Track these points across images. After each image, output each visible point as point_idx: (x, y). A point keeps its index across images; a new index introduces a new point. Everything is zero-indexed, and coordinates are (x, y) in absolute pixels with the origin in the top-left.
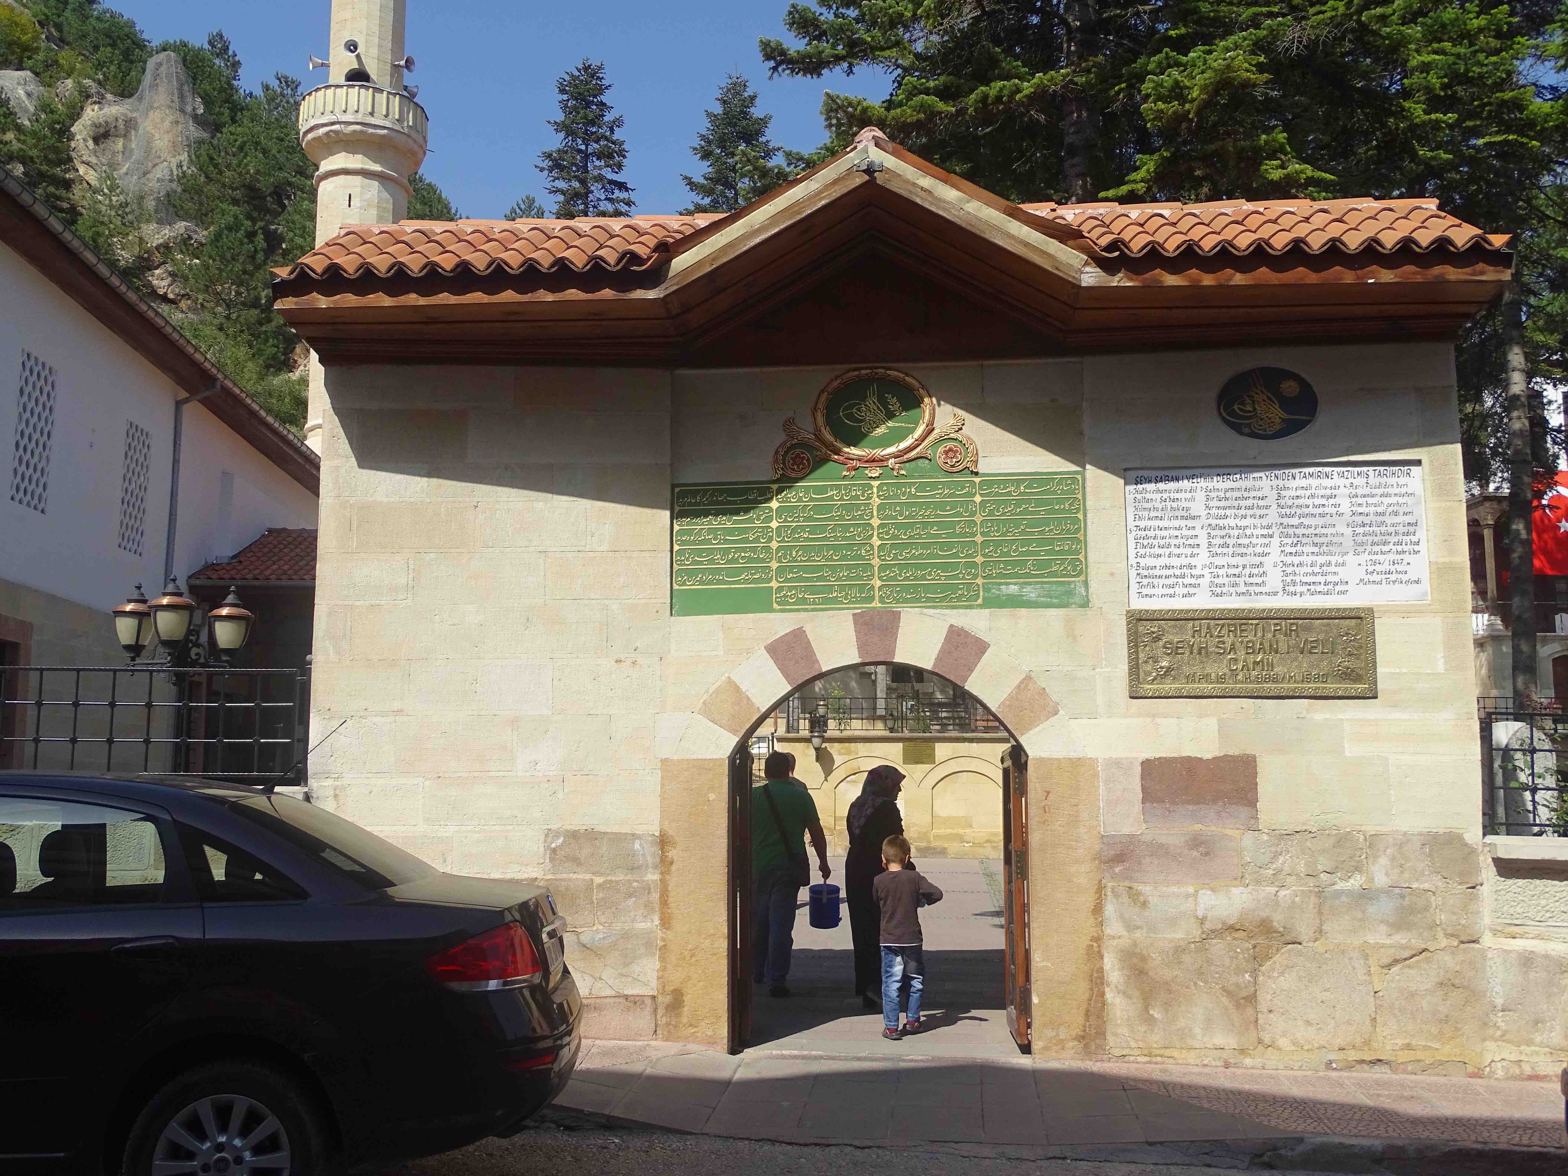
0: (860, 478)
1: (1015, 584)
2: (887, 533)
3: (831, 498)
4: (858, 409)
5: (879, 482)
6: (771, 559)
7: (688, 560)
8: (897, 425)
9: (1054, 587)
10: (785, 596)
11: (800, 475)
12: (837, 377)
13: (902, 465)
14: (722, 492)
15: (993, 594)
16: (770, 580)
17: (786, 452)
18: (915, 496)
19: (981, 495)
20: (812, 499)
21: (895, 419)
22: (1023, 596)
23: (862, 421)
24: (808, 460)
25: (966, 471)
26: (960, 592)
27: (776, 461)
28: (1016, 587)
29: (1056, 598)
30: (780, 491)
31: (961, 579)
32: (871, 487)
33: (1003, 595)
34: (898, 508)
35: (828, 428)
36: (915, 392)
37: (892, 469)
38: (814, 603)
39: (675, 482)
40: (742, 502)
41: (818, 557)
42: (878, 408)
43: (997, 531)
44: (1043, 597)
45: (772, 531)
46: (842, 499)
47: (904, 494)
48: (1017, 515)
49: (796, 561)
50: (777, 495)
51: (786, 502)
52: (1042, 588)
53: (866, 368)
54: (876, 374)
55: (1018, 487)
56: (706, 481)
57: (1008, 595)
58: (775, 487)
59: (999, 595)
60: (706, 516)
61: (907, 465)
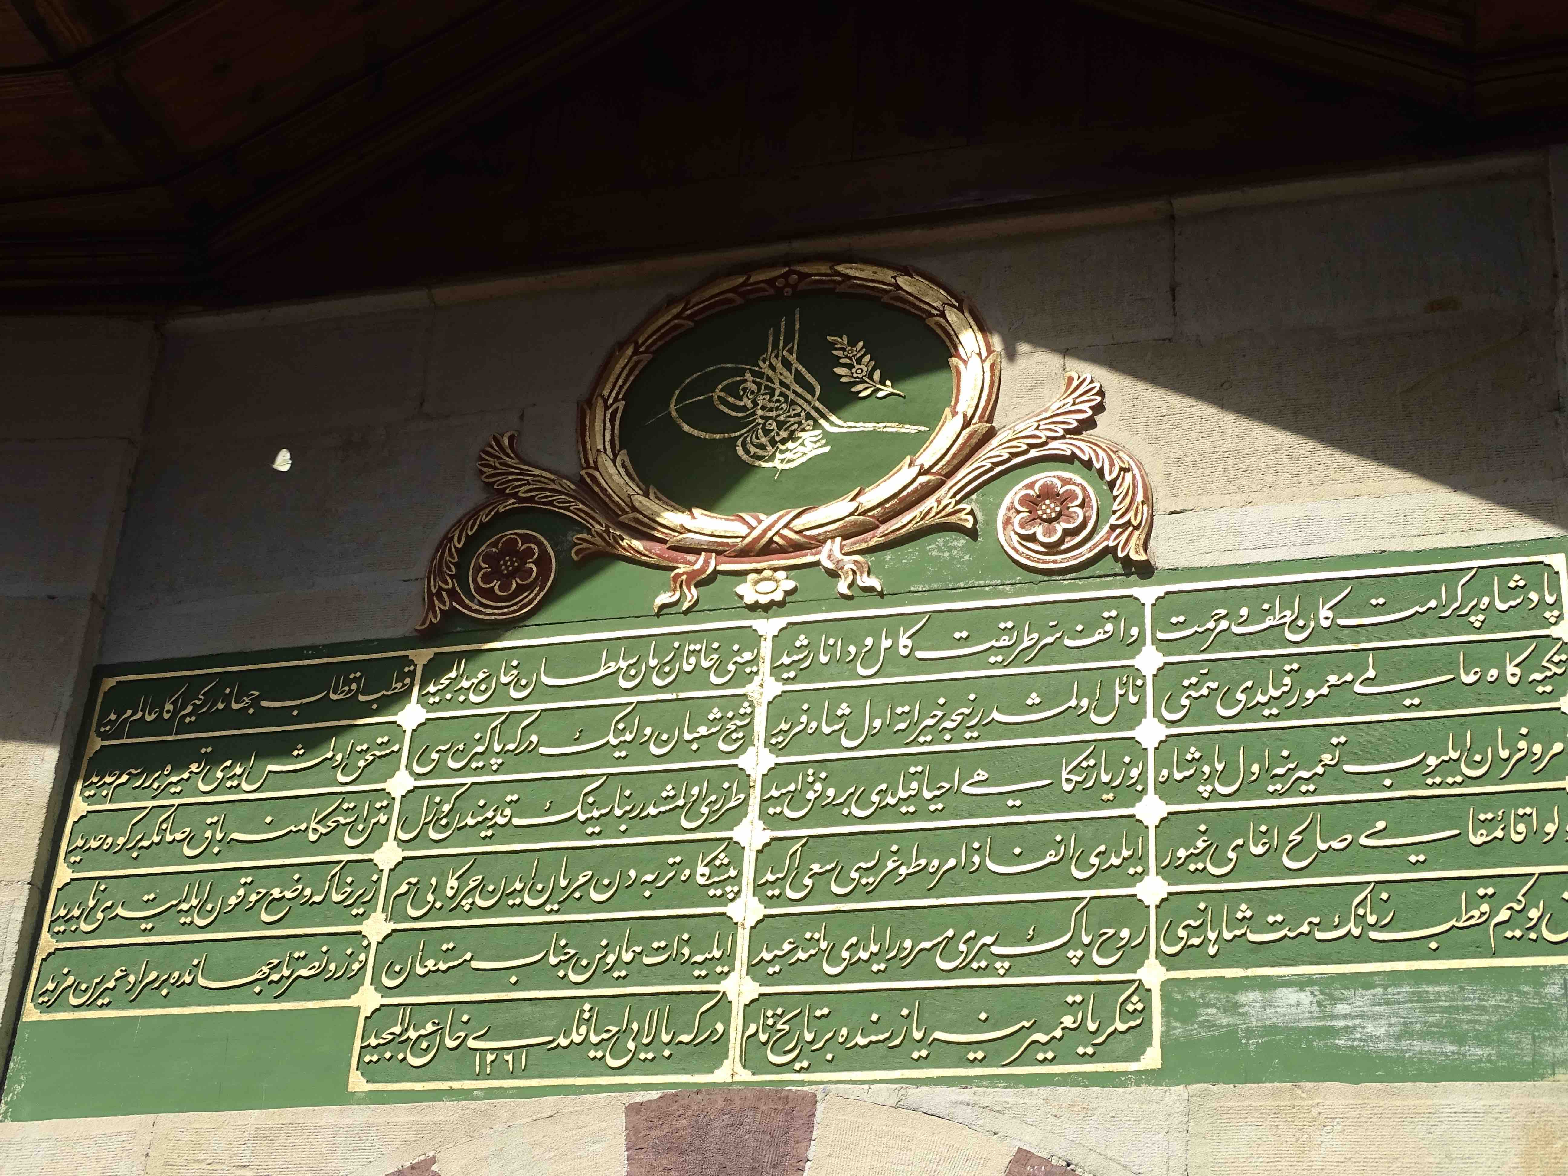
0: (716, 612)
1: (1300, 983)
2: (795, 799)
3: (607, 684)
4: (732, 389)
5: (782, 622)
6: (370, 905)
7: (88, 915)
8: (861, 427)
9: (1472, 995)
10: (398, 1041)
11: (511, 611)
12: (671, 302)
13: (872, 558)
14: (245, 681)
15: (1211, 1025)
16: (353, 981)
17: (473, 543)
18: (910, 663)
19: (1162, 645)
20: (541, 692)
21: (857, 408)
22: (1334, 1032)
23: (738, 424)
24: (543, 562)
25: (1108, 564)
26: (1068, 1021)
27: (436, 571)
28: (1305, 997)
29: (1483, 1039)
30: (434, 670)
31: (1076, 968)
32: (753, 639)
33: (1249, 1033)
34: (844, 709)
35: (623, 456)
36: (931, 322)
37: (834, 574)
38: (499, 1070)
39: (107, 661)
40: (307, 713)
41: (534, 893)
42: (799, 379)
43: (1224, 777)
44: (1423, 1036)
45: (388, 808)
46: (642, 686)
47: (869, 656)
48: (1307, 710)
49: (455, 911)
50: (424, 684)
51: (451, 704)
52: (1421, 998)
53: (772, 264)
54: (803, 276)
55: (1308, 610)
56: (205, 651)
57: (1272, 1030)
58: (422, 656)
59: (1232, 1030)
60: (180, 765)
61: (888, 555)
